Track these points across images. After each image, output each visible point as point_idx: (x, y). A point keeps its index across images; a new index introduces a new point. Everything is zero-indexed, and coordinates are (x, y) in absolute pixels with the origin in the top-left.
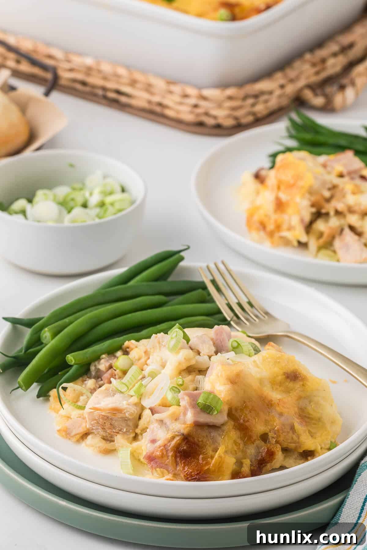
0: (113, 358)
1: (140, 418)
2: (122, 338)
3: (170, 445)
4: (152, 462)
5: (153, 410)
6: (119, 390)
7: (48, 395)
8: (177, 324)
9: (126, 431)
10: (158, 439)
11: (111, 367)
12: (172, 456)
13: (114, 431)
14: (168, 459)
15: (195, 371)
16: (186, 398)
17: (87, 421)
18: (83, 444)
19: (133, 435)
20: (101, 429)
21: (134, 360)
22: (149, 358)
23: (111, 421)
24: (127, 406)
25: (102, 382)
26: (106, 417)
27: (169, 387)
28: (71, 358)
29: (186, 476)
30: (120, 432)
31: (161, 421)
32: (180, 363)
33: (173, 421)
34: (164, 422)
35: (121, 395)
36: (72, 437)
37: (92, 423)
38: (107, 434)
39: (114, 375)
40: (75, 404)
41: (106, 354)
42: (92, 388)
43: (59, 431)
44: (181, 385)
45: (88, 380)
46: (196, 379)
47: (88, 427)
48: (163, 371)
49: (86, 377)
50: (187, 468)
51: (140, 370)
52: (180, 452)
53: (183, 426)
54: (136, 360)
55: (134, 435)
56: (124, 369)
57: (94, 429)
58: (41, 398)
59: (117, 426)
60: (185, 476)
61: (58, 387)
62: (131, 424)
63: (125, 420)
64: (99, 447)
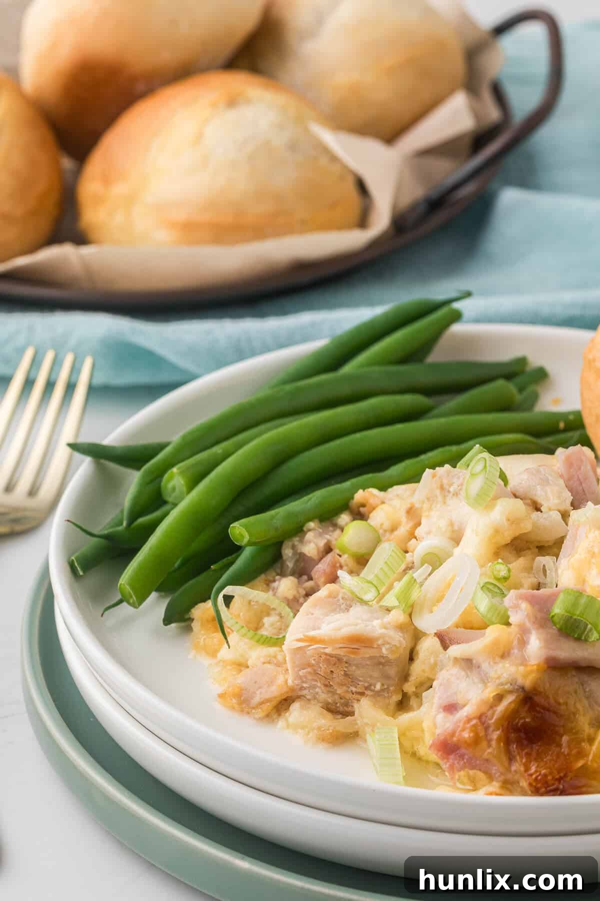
0: (331, 529)
1: (411, 659)
2: (347, 484)
3: (493, 714)
4: (452, 757)
5: (446, 638)
6: (358, 598)
7: (187, 617)
8: (478, 446)
9: (382, 690)
10: (461, 702)
11: (328, 549)
12: (499, 740)
13: (354, 689)
14: (489, 746)
15: (529, 549)
16: (524, 605)
17: (287, 670)
18: (281, 723)
19: (397, 698)
20: (323, 688)
21: (381, 531)
22: (419, 524)
23: (346, 667)
24: (383, 631)
25: (310, 584)
26: (336, 657)
27: (479, 583)
28: (239, 531)
29: (534, 784)
30: (368, 692)
31: (468, 663)
32: (497, 531)
33: (498, 659)
34: (474, 661)
35: (366, 607)
36: (254, 708)
37: (301, 673)
38: (336, 697)
39: (338, 565)
40: (256, 634)
41: (317, 521)
42: (291, 597)
43: (221, 696)
44: (506, 579)
45: (279, 580)
46: (535, 564)
47: (290, 682)
48: (457, 551)
49: (274, 574)
50: (536, 765)
51: (402, 552)
52: (517, 730)
53: (522, 668)
54: (385, 531)
55: (399, 697)
56: (363, 550)
57: (305, 689)
58: (173, 625)
59: (361, 679)
60: (530, 784)
61: (214, 596)
62: (392, 671)
63: (381, 663)
64: (319, 728)
